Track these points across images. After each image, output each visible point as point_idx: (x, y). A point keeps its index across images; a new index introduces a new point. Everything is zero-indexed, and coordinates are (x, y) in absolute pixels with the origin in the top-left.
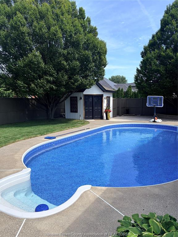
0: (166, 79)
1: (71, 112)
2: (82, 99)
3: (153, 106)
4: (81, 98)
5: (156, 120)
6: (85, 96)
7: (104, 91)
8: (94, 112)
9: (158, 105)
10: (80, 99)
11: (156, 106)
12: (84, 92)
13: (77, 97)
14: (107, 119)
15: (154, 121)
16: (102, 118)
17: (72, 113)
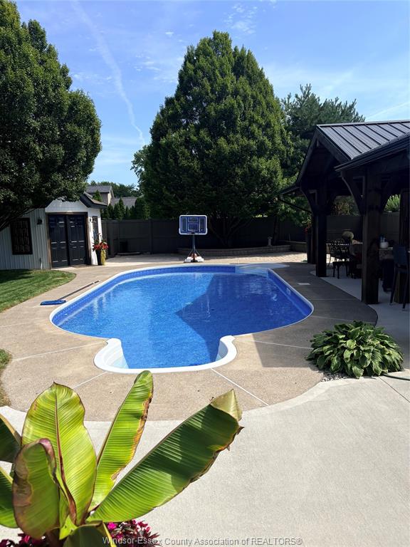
0: (205, 185)
1: (15, 252)
2: (43, 222)
3: (191, 234)
4: (40, 222)
5: (196, 259)
6: (50, 216)
7: (88, 206)
8: (71, 250)
9: (198, 232)
10: (38, 224)
11: (196, 234)
12: (46, 209)
13: (28, 220)
14: (100, 263)
15: (194, 261)
16: (88, 262)
17: (16, 256)
